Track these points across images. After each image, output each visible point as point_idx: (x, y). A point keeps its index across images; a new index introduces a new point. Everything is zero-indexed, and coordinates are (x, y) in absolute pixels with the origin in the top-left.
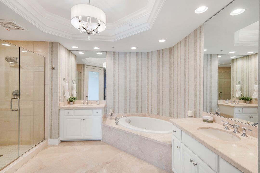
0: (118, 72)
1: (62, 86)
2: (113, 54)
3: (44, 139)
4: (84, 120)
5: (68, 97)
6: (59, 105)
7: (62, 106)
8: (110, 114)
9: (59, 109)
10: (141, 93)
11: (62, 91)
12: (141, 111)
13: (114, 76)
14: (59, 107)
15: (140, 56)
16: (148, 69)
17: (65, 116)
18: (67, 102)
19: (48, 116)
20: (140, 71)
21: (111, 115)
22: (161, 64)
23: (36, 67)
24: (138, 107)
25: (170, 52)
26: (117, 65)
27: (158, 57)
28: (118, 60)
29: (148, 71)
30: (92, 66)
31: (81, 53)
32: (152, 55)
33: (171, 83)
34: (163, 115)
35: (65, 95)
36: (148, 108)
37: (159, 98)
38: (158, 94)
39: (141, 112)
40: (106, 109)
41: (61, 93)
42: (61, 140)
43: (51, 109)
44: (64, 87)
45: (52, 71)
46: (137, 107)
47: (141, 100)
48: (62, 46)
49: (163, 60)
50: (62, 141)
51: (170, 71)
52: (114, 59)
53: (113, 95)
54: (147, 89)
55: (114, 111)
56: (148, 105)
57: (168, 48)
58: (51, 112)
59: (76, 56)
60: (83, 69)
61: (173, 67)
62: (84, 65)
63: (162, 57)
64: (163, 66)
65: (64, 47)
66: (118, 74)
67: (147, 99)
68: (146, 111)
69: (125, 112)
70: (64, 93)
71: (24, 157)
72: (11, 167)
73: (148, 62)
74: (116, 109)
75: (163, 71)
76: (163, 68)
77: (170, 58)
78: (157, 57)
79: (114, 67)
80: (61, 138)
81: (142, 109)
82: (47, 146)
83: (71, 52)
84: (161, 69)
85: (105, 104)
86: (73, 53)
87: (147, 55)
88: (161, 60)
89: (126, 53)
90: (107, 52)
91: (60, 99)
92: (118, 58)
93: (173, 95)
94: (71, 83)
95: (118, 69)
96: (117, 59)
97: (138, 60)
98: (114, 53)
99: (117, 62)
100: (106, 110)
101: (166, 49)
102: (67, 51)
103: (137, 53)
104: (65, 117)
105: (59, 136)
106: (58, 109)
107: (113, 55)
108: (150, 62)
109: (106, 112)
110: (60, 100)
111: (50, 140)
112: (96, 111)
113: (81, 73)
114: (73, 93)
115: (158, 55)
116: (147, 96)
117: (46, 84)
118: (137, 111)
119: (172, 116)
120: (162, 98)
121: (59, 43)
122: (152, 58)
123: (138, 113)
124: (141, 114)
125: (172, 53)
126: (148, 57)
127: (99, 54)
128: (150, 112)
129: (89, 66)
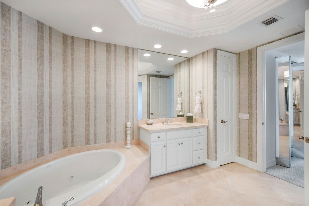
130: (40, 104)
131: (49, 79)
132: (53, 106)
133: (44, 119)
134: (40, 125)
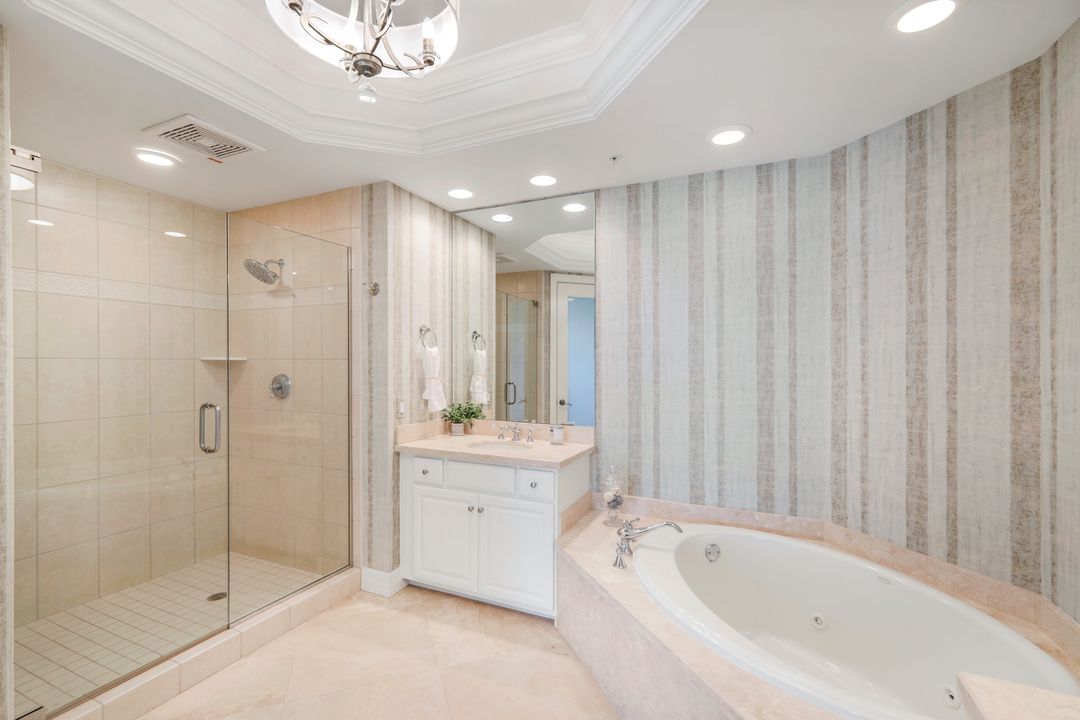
0: (657, 284)
1: (412, 360)
2: (629, 196)
3: (350, 565)
4: (480, 511)
5: (439, 404)
6: (396, 434)
7: (411, 439)
8: (609, 495)
9: (398, 454)
10: (794, 401)
11: (412, 379)
12: (794, 502)
13: (634, 310)
14: (395, 443)
15: (781, 180)
16: (839, 255)
17: (416, 483)
18: (439, 422)
19: (361, 477)
20: (781, 269)
21: (616, 503)
22: (936, 201)
23: (330, 288)
24: (770, 479)
25: (1017, 105)
26: (646, 252)
27: (908, 164)
28: (656, 222)
29: (839, 264)
30: (581, 274)
31: (502, 218)
32: (865, 158)
33: (1025, 330)
34: (952, 556)
35: (425, 397)
36: (837, 493)
37: (921, 438)
38: (913, 409)
39: (793, 512)
40: (598, 470)
41: (406, 387)
42: (405, 580)
43: (370, 451)
44: (418, 363)
45: (371, 298)
46: (766, 479)
47: (792, 438)
48: (411, 195)
49: (952, 173)
50: (411, 586)
51: (1016, 242)
52: (635, 222)
53: (630, 404)
54: (835, 375)
55: (633, 485)
56: (839, 471)
57: (1002, 77)
58: (370, 462)
59: (490, 235)
60: (545, 290)
61: (1044, 210)
62: (549, 273)
63: (944, 152)
64: (952, 218)
65: (422, 199)
66: (655, 298)
67: (835, 437)
68: (828, 510)
69: (691, 498)
70: (422, 387)
71: (242, 631)
72: (182, 662)
73: (838, 207)
74: (647, 475)
75: (952, 248)
76: (951, 231)
77: (1023, 148)
78: (903, 161)
79: (634, 265)
80: (406, 572)
81: (795, 492)
82: (356, 592)
83: (466, 222)
84: (936, 241)
85: (592, 446)
86: (472, 224)
87: (829, 167)
88: (936, 179)
89: (696, 181)
90: (597, 192)
91: (402, 410)
92: (655, 216)
93: (1046, 426)
94: (466, 345)
95: (656, 272)
96: (646, 218)
97: (771, 207)
98: (633, 189)
99: (646, 235)
100: (599, 476)
101: (976, 88)
102: (440, 215)
103: (764, 171)
104: (416, 486)
105: (396, 562)
106: (391, 451)
107: (630, 201)
108: (853, 210)
109: (595, 483)
110: (398, 416)
111: (366, 570)
112: (527, 476)
113: (536, 304)
114: (471, 389)
115: (910, 149)
116: (829, 417)
117: (353, 351)
118: (766, 502)
119: (1046, 585)
120: (944, 434)
121: (394, 186)
122: (864, 180)
123: (772, 512)
124: (790, 519)
125: (1037, 102)
126: (838, 180)
127: (574, 208)
128: (854, 520)
129: (569, 273)
130: (914, 382)
131: (945, 290)
132: (961, 388)
133: (929, 433)
134: (914, 447)
